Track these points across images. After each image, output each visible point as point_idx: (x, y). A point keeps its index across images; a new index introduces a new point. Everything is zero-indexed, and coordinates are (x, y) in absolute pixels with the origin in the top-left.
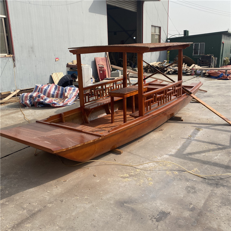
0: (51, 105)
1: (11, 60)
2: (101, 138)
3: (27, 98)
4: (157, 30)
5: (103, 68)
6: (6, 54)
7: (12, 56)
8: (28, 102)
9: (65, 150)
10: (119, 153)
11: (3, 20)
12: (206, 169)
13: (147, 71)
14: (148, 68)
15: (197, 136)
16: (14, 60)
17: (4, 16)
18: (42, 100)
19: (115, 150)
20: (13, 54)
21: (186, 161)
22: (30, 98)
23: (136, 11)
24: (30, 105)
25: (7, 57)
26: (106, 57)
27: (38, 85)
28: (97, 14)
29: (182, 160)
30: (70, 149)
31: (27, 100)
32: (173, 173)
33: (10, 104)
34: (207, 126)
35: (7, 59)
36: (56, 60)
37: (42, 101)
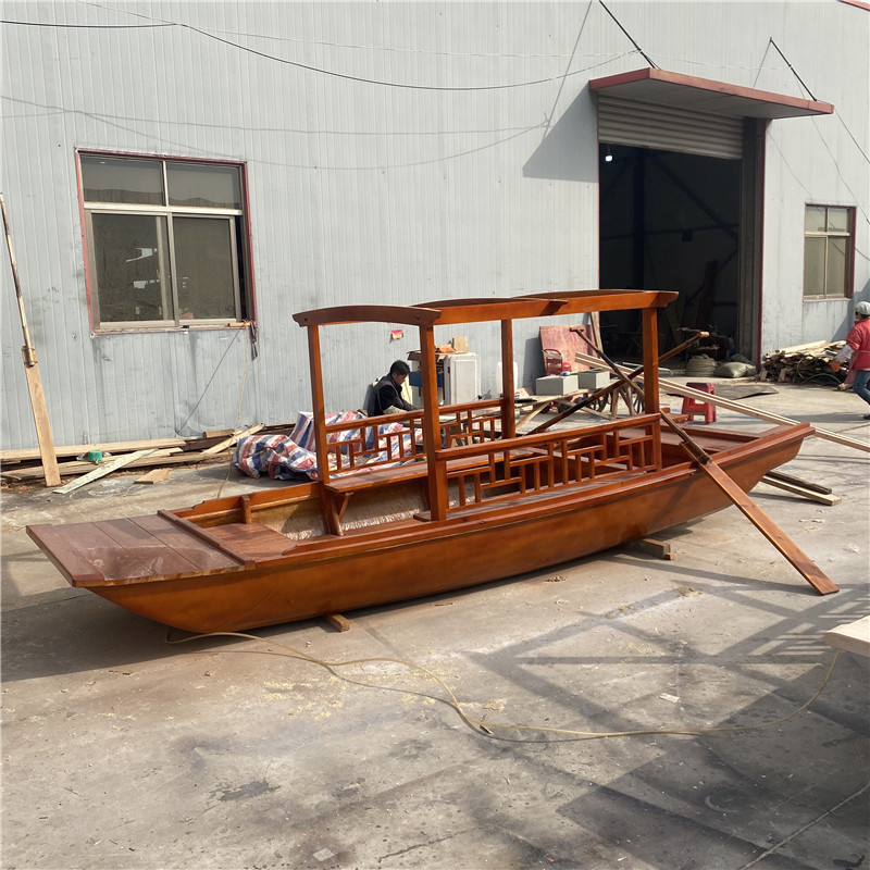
0: (309, 474)
1: (244, 335)
2: (242, 569)
3: (249, 451)
5: (560, 361)
6: (233, 322)
7: (248, 324)
8: (249, 462)
9: (112, 584)
10: (337, 628)
11: (232, 222)
13: (777, 375)
14: (784, 365)
16: (253, 337)
17: (236, 212)
18: (284, 459)
20: (252, 317)
22: (257, 452)
23: (739, 157)
24: (256, 472)
25: (235, 328)
26: (590, 323)
28: (557, 181)
31: (248, 457)
33: (202, 468)
35: (233, 334)
37: (284, 463)
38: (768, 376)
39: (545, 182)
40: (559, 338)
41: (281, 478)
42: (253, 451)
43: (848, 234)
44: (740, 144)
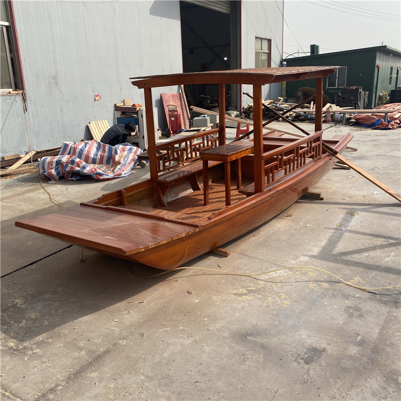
0: (94, 176)
1: (19, 99)
2: (197, 230)
3: (52, 165)
4: (265, 44)
5: (177, 111)
6: (11, 90)
7: (21, 92)
8: (53, 172)
9: (143, 250)
10: (225, 255)
11: (5, 29)
12: (374, 278)
13: (249, 116)
14: (251, 111)
15: (350, 224)
16: (24, 100)
17: (7, 24)
18: (78, 169)
19: (217, 251)
20: (23, 88)
21: (338, 266)
22: (56, 166)
23: (229, 12)
24: (57, 177)
25: (13, 95)
26: (180, 92)
27: (67, 143)
28: (163, 18)
29: (331, 264)
30: (150, 247)
31: (51, 169)
32: (320, 286)
33: (20, 176)
34: (366, 207)
35: (13, 98)
36: (96, 98)
37: (79, 171)
38: (245, 116)
39: (159, 18)
40: (170, 99)
41: (74, 179)
42: (54, 165)
43: (268, 52)
44: (229, 6)
